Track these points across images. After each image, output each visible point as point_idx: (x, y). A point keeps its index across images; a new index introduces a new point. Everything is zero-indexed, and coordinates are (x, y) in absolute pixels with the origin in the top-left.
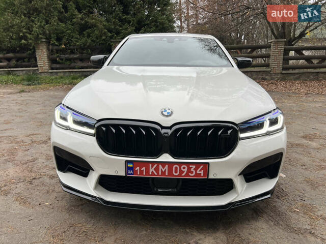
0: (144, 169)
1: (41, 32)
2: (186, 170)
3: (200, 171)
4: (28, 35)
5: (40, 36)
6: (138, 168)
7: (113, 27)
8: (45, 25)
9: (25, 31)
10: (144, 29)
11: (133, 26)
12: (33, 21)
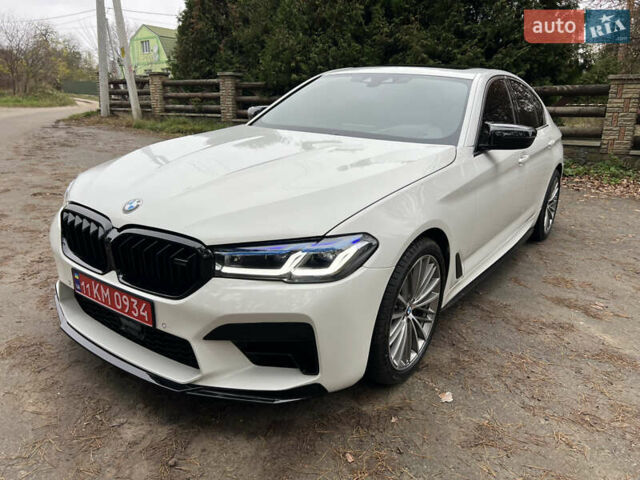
0: (88, 286)
1: (322, 60)
2: (127, 303)
3: (143, 311)
4: (304, 67)
5: (319, 67)
6: (83, 284)
7: (440, 48)
8: (330, 47)
9: (299, 58)
10: (504, 51)
11: (482, 45)
12: (315, 41)
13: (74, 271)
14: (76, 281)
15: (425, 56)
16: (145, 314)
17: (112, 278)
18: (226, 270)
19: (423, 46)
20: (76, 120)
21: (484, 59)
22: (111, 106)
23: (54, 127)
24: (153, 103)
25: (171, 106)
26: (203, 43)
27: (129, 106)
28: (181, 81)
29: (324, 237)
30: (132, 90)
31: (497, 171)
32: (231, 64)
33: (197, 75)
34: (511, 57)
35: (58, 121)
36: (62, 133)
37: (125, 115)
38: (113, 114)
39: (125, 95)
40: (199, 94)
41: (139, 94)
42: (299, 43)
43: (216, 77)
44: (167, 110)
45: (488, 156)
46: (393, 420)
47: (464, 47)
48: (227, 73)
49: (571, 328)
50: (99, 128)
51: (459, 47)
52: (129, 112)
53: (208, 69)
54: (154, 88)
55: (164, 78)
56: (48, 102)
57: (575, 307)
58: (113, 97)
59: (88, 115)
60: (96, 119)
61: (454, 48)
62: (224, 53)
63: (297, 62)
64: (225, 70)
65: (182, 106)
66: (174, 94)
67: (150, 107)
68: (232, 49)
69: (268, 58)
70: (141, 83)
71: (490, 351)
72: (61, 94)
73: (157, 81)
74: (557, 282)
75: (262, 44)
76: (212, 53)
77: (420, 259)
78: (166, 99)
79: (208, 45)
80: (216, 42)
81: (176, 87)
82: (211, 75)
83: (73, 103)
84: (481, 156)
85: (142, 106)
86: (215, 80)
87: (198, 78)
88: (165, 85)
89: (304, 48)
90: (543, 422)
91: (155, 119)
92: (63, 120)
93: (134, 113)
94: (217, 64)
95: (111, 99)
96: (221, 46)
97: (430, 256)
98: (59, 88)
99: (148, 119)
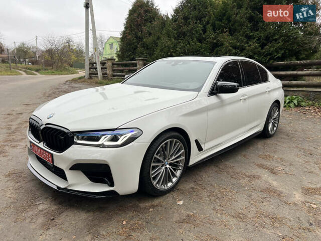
2: (45, 154)
6: (33, 147)
7: (238, 44)
8: (186, 45)
9: (172, 51)
10: (270, 45)
11: (259, 42)
12: (180, 42)
13: (30, 142)
14: (31, 146)
15: (230, 48)
16: (50, 159)
17: (41, 145)
18: (79, 142)
19: (230, 43)
20: (75, 80)
21: (260, 49)
22: (90, 74)
23: (65, 84)
24: (108, 72)
25: (115, 74)
26: (130, 45)
27: (97, 74)
28: (121, 62)
29: (117, 129)
30: (99, 66)
31: (222, 104)
32: (142, 54)
33: (127, 59)
34: (274, 47)
35: (67, 81)
36: (67, 87)
37: (96, 78)
38: (90, 77)
39: (96, 69)
40: (128, 68)
41: (102, 68)
42: (172, 44)
43: (136, 60)
44: (114, 76)
45: (218, 96)
46: (151, 210)
47: (250, 43)
48: (140, 58)
49: (258, 177)
50: (84, 84)
51: (248, 43)
52: (97, 77)
53: (132, 56)
54: (108, 65)
55: (113, 61)
56: (66, 72)
57: (267, 169)
58: (92, 70)
59: (80, 78)
60: (83, 80)
61: (245, 43)
62: (140, 49)
63: (171, 53)
64: (140, 57)
65: (120, 74)
66: (117, 68)
67: (106, 74)
68: (144, 47)
69: (158, 51)
70: (103, 63)
71: (211, 185)
72: (72, 69)
73: (110, 63)
74: (265, 157)
75: (156, 44)
76: (135, 49)
77: (169, 140)
78: (114, 71)
79: (133, 46)
80: (136, 44)
81: (118, 65)
82: (134, 59)
83: (77, 73)
84: (214, 97)
85: (103, 74)
86: (135, 62)
87: (128, 61)
88: (113, 64)
89: (174, 46)
90: (219, 215)
91: (109, 80)
92: (69, 81)
93: (99, 77)
94: (137, 54)
95: (90, 71)
96: (139, 46)
97: (175, 140)
98: (71, 66)
99: (106, 80)
